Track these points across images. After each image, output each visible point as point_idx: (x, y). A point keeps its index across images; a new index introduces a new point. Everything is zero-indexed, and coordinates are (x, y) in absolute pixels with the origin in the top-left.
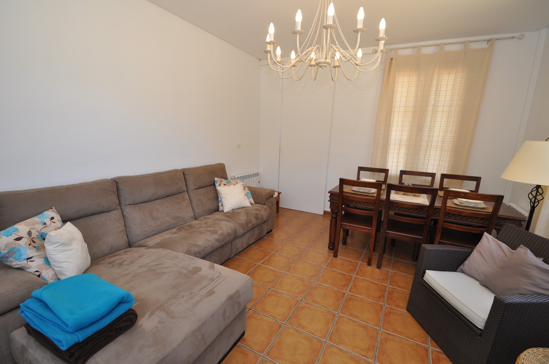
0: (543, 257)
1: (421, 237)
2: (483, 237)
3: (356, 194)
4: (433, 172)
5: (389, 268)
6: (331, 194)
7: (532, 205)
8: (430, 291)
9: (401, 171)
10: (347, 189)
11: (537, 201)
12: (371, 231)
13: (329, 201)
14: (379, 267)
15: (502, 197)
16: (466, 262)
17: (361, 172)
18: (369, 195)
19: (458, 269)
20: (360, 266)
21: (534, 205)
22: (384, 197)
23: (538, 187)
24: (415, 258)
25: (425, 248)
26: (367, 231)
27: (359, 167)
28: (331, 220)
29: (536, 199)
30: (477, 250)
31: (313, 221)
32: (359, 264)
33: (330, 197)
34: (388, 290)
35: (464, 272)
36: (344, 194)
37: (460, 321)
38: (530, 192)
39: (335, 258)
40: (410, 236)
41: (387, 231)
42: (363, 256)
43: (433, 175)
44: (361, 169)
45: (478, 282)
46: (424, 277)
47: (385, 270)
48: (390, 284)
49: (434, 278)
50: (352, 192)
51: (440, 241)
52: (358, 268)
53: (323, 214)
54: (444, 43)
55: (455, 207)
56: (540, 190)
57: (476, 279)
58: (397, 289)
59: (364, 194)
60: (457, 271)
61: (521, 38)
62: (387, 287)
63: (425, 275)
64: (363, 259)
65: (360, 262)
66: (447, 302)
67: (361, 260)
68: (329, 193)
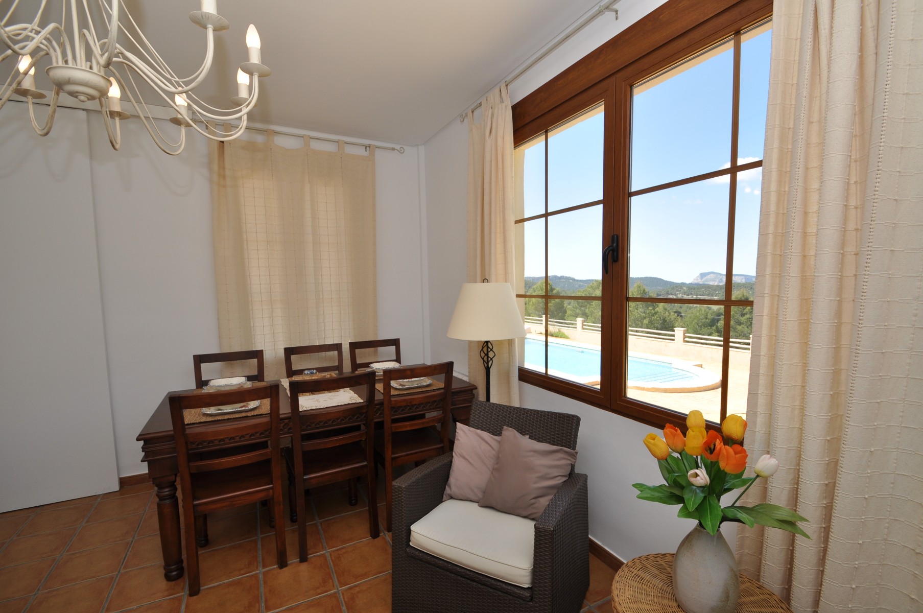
0: (527, 434)
1: (365, 463)
2: (457, 431)
3: (218, 420)
4: (336, 342)
5: (323, 549)
6: (147, 441)
7: (486, 365)
8: (430, 564)
9: (286, 349)
10: (191, 416)
11: (489, 359)
12: (271, 491)
13: (142, 461)
14: (303, 559)
15: (450, 365)
16: (452, 480)
17: (203, 365)
18: (249, 414)
19: (444, 496)
20: (265, 583)
21: (488, 365)
22: (285, 409)
23: (487, 342)
24: (353, 501)
25: (401, 487)
26: (262, 495)
27: (195, 356)
28: (159, 505)
29: (488, 357)
30: (458, 455)
31: (87, 522)
32: (261, 576)
33: (143, 449)
34: (342, 599)
35: (453, 496)
36: (188, 431)
37: (485, 587)
38: (481, 349)
39: (195, 597)
40: (347, 468)
41: (305, 478)
42: (260, 552)
43: (338, 347)
44: (199, 360)
45: (476, 504)
46: (410, 541)
47: (318, 556)
48: (342, 585)
49: (429, 536)
50: (204, 419)
51: (393, 456)
52: (262, 589)
53: (117, 489)
54: (309, 136)
55: (398, 393)
56: (490, 345)
57: (471, 501)
58: (356, 586)
59: (237, 416)
60: (443, 500)
61: (401, 152)
62: (339, 594)
63: (411, 537)
64: (263, 559)
65: (261, 570)
66: (443, 560)
67: (261, 564)
68: (138, 440)
